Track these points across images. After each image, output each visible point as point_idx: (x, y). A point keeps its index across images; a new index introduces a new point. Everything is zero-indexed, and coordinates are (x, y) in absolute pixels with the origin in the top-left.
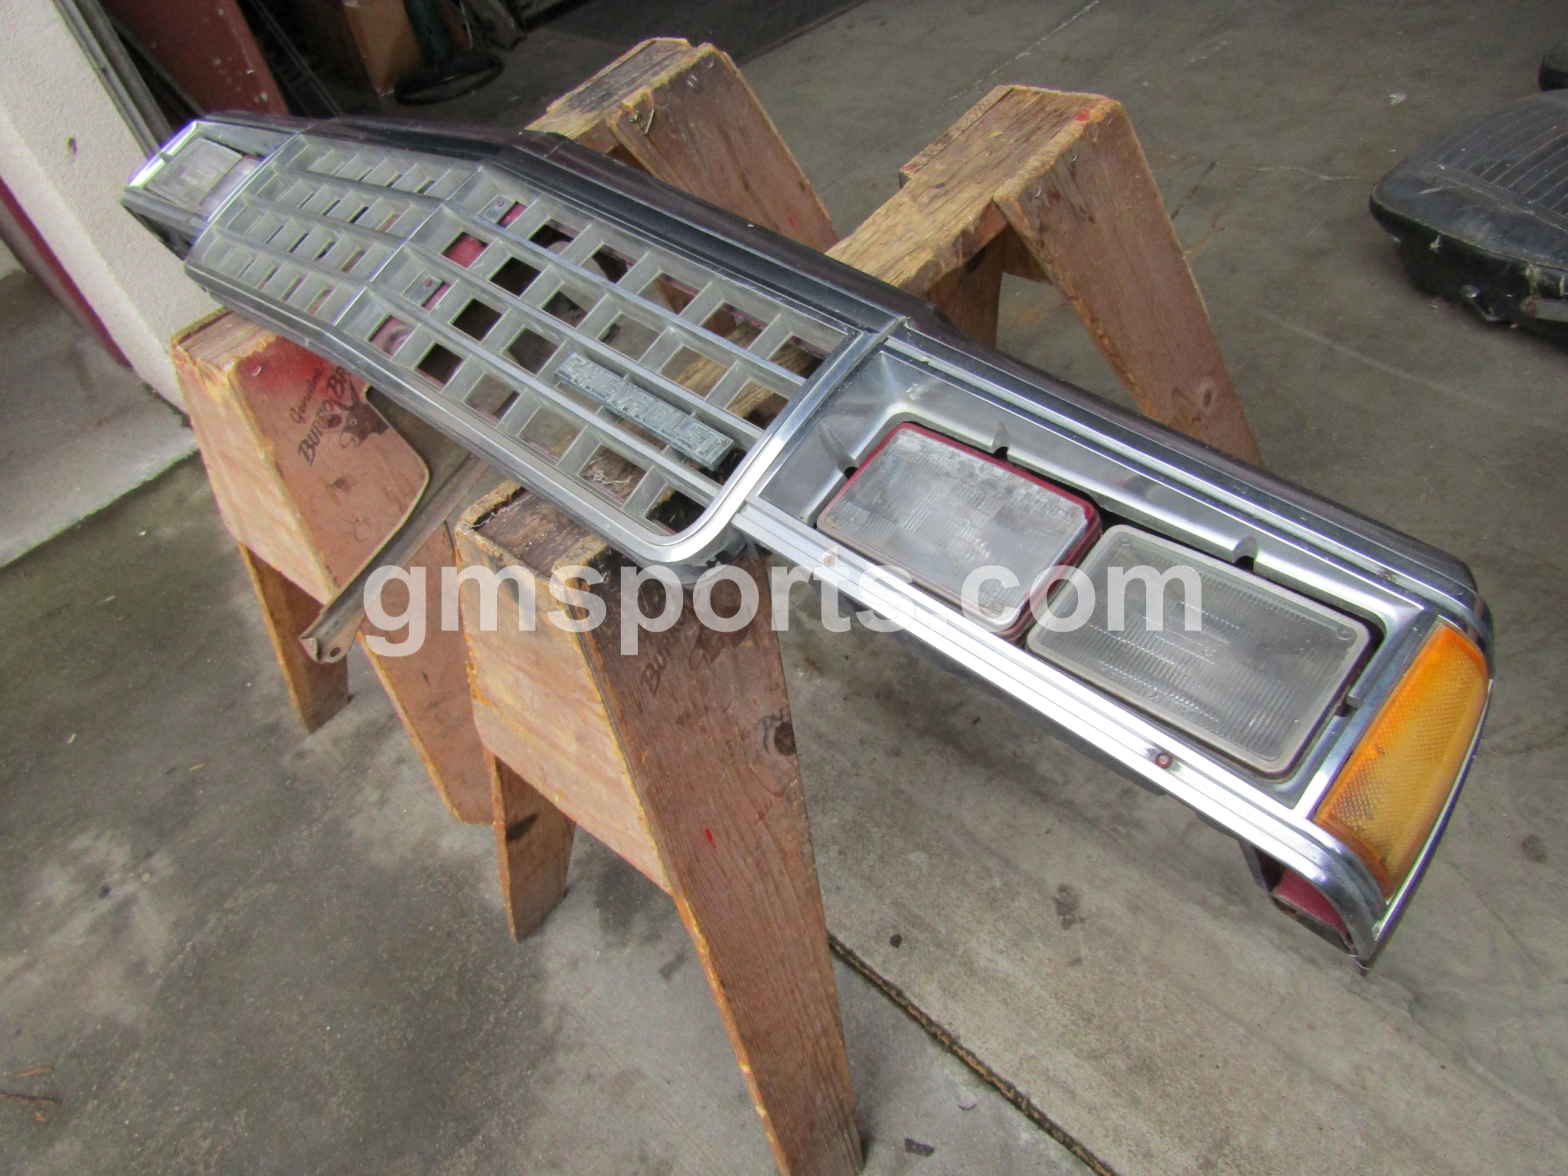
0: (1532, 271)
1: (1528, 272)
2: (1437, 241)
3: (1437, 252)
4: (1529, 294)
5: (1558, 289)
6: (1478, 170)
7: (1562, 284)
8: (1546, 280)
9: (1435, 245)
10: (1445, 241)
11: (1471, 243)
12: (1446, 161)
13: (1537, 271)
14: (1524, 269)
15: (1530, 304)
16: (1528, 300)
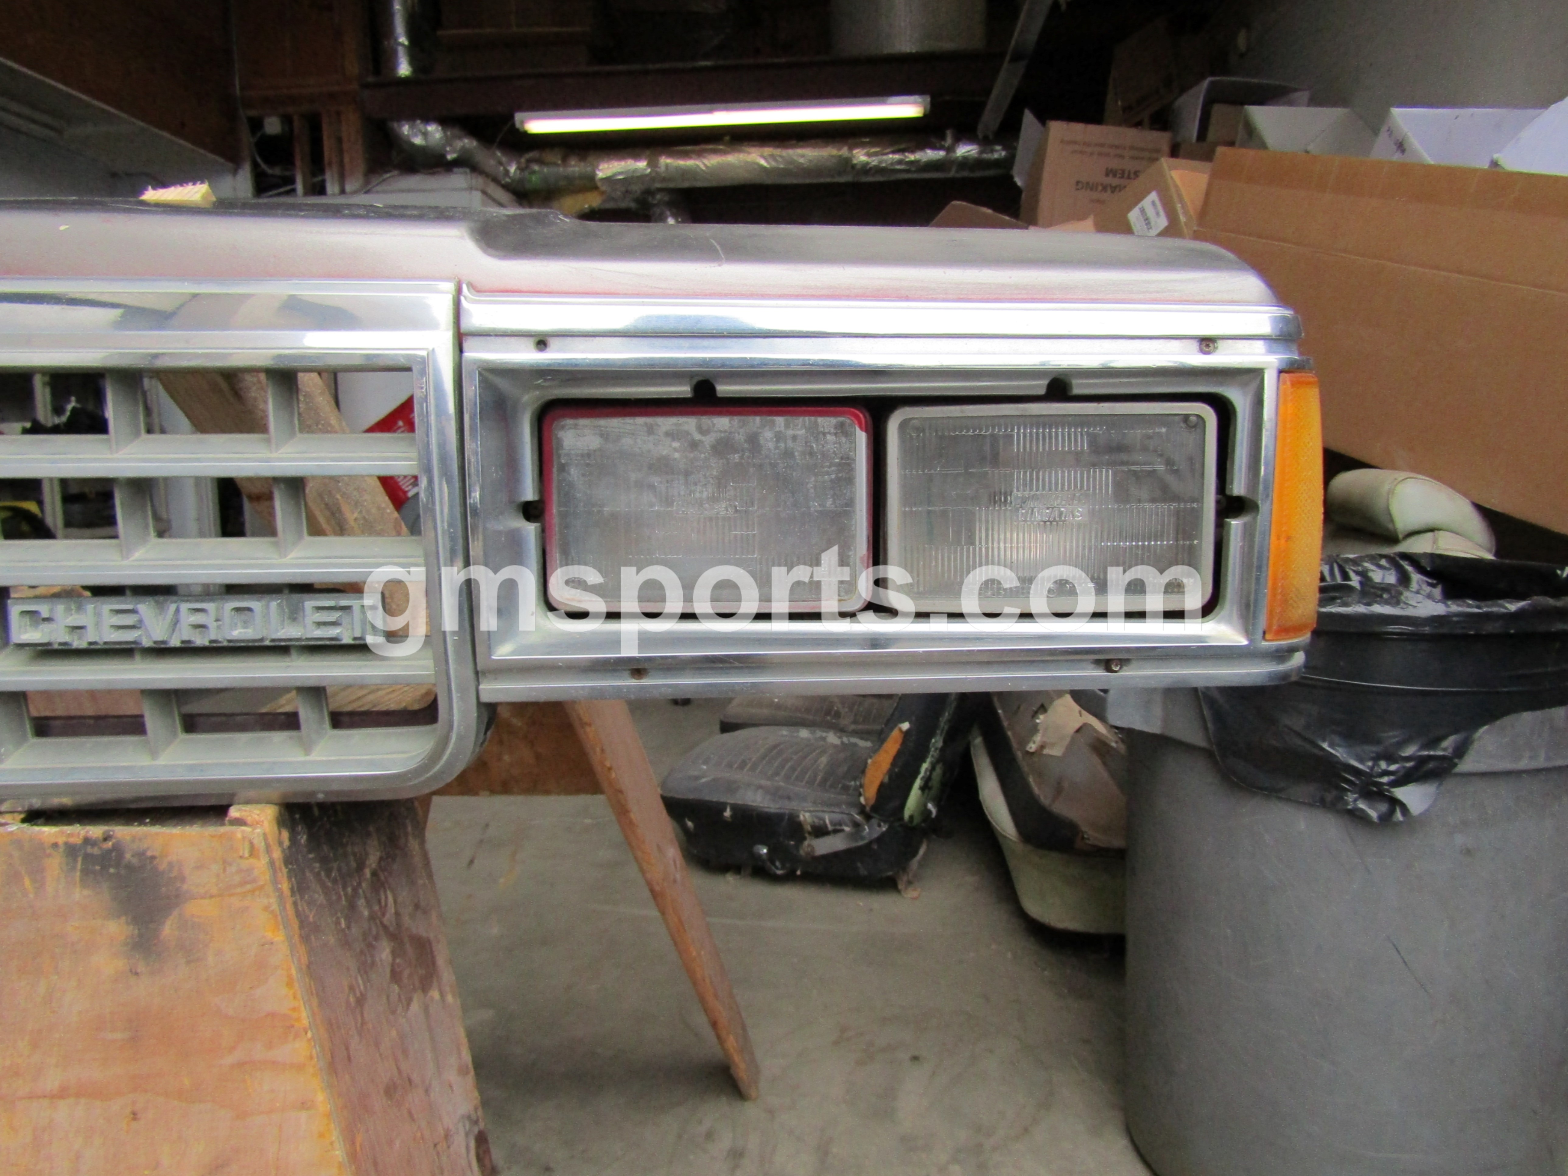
0: (804, 816)
1: (802, 818)
2: (728, 810)
3: (729, 820)
4: (805, 839)
5: (826, 826)
6: (730, 765)
7: (827, 821)
8: (816, 821)
9: (727, 813)
10: (735, 808)
11: (754, 804)
12: (705, 762)
13: (807, 815)
14: (798, 816)
15: (809, 845)
16: (806, 843)
